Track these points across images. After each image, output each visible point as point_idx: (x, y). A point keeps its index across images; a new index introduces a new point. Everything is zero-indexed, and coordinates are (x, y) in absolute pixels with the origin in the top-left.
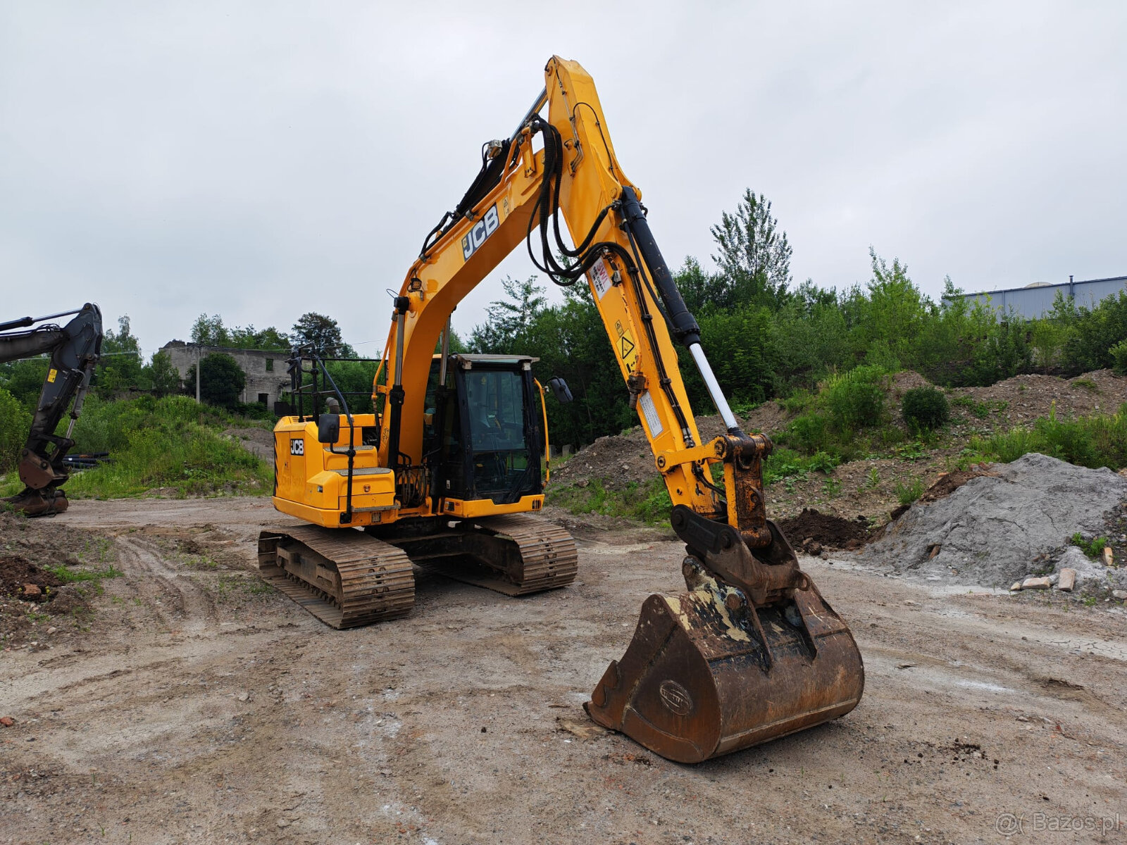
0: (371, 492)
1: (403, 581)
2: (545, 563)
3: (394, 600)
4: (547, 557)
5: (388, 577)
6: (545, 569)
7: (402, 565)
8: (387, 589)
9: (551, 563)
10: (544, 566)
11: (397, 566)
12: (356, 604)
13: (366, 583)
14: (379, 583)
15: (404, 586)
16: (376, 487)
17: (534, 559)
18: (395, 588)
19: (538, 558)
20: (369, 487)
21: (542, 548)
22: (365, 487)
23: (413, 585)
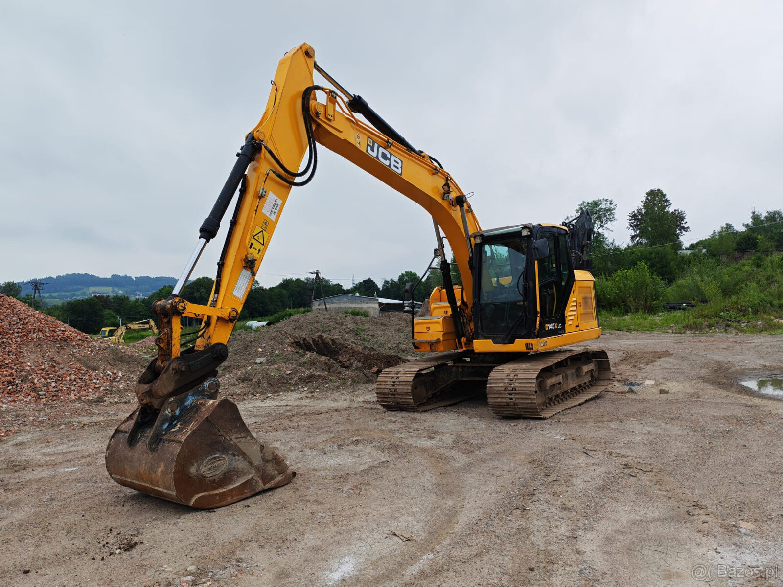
0: (430, 331)
1: (405, 387)
2: (505, 394)
3: (401, 398)
4: (506, 389)
5: (398, 384)
6: (504, 399)
7: (408, 378)
8: (396, 390)
9: (511, 394)
10: (503, 396)
11: (406, 378)
12: (382, 396)
13: (387, 385)
14: (394, 386)
15: (405, 391)
16: (433, 328)
17: (496, 389)
18: (400, 391)
19: (499, 389)
20: (429, 328)
21: (505, 381)
22: (427, 328)
23: (410, 391)
